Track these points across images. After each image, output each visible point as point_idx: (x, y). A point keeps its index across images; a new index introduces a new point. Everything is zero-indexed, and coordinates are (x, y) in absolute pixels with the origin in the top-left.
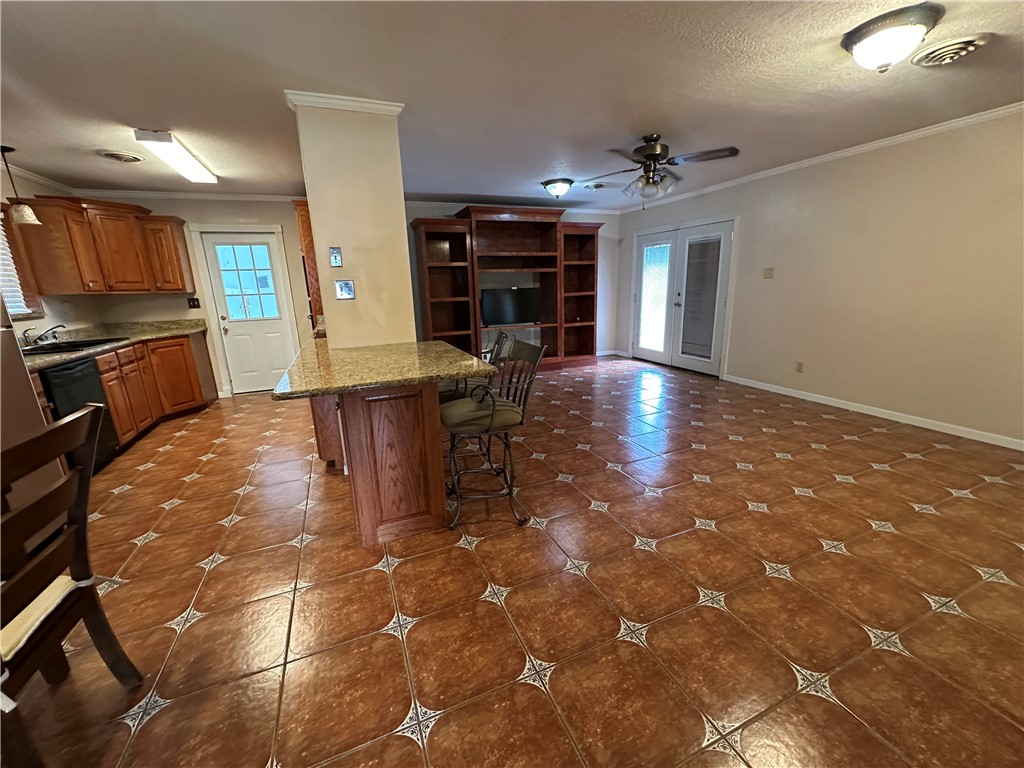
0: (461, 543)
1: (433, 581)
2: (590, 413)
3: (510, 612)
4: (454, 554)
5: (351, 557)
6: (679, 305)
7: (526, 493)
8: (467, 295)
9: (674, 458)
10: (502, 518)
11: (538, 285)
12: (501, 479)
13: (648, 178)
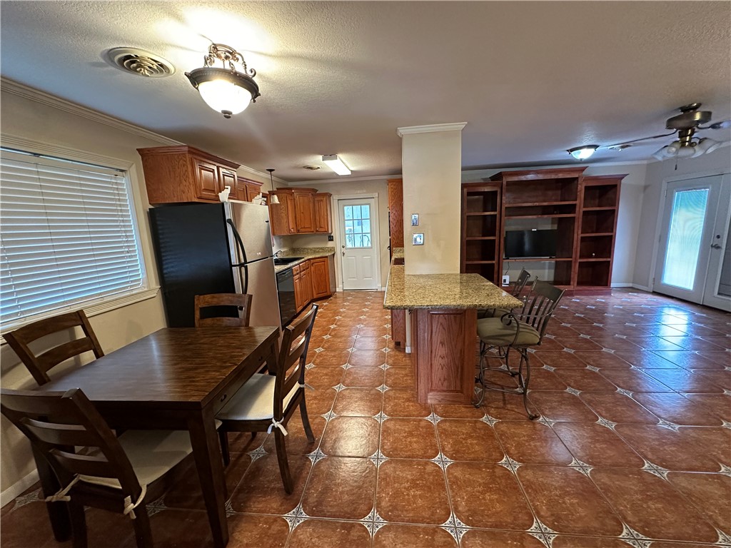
0: (484, 419)
1: (464, 439)
2: (601, 339)
3: (522, 482)
4: (479, 425)
5: (412, 407)
6: (718, 247)
7: (536, 395)
8: (495, 235)
9: (698, 399)
10: (516, 410)
11: (555, 227)
12: (516, 380)
13: (683, 143)
